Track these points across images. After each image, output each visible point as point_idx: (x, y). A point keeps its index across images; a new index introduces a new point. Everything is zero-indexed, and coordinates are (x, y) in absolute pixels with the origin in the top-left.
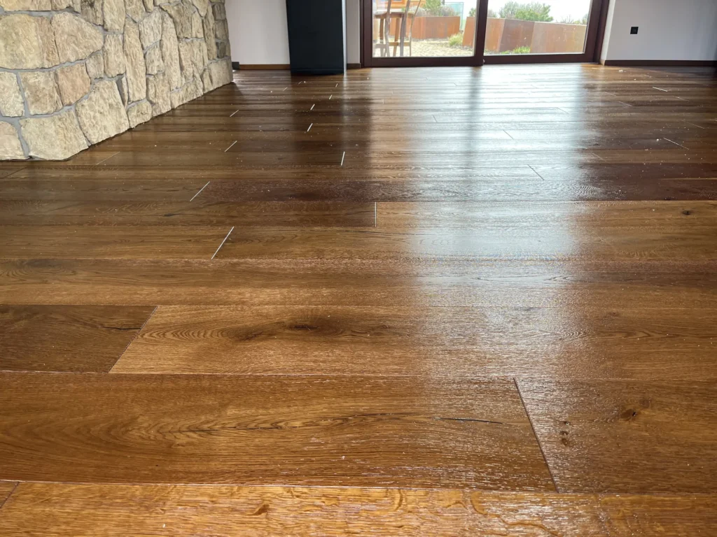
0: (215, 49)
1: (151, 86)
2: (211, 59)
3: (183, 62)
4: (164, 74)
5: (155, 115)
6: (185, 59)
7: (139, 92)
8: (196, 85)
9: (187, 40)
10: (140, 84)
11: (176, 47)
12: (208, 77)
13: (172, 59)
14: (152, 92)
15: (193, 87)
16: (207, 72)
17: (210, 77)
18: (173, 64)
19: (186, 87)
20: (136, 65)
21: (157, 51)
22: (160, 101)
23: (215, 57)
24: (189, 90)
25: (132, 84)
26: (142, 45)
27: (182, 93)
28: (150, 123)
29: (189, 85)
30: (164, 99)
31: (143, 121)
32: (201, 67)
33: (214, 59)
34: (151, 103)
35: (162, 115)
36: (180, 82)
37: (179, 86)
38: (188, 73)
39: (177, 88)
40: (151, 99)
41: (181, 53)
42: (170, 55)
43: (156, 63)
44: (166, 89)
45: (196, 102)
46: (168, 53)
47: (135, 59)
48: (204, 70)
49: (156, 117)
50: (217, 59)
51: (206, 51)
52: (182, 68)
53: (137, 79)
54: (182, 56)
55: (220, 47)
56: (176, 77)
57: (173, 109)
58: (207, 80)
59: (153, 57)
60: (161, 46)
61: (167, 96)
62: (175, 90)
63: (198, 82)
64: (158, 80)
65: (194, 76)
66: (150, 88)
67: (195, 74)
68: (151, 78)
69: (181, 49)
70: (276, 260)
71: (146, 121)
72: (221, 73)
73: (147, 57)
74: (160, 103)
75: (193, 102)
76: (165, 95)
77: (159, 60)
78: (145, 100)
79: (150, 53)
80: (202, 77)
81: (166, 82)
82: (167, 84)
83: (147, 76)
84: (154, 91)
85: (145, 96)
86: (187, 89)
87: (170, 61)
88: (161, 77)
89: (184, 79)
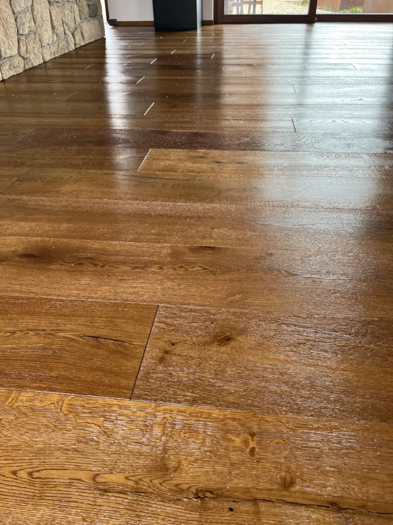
0: (86, 10)
1: (23, 44)
2: (83, 18)
3: (54, 22)
4: (35, 34)
5: (27, 67)
6: (56, 20)
7: (11, 49)
8: (67, 42)
9: (58, 4)
10: (11, 43)
11: (47, 10)
12: (80, 34)
13: (43, 21)
14: (23, 49)
15: (64, 43)
16: (79, 30)
17: (82, 34)
18: (44, 25)
19: (57, 43)
20: (7, 27)
21: (29, 15)
22: (32, 56)
23: (87, 17)
24: (60, 46)
25: (4, 43)
26: (13, 11)
27: (53, 49)
28: (22, 74)
29: (60, 41)
30: (35, 54)
31: (16, 73)
32: (72, 25)
33: (85, 18)
34: (23, 58)
35: (34, 68)
36: (51, 39)
37: (50, 43)
38: (59, 31)
39: (48, 44)
40: (22, 54)
41: (53, 15)
42: (41, 17)
43: (27, 25)
44: (38, 46)
45: (67, 56)
46: (39, 16)
47: (6, 23)
48: (76, 28)
49: (29, 69)
50: (89, 18)
51: (77, 12)
52: (53, 28)
53: (8, 39)
54: (54, 18)
55: (91, 9)
56: (47, 35)
57: (45, 62)
58: (78, 37)
59: (24, 20)
60: (33, 10)
61: (39, 52)
62: (47, 46)
63: (69, 38)
64: (29, 39)
65: (65, 33)
66: (21, 45)
67: (66, 32)
68: (23, 38)
69: (52, 11)
70: (44, 198)
71: (18, 73)
72: (93, 30)
73: (18, 20)
74: (31, 58)
75: (64, 56)
76: (36, 51)
77: (30, 22)
78: (18, 56)
79: (21, 17)
80: (73, 34)
81: (37, 40)
82: (38, 42)
83: (19, 36)
84: (25, 48)
85: (16, 52)
86: (58, 45)
87: (42, 22)
88: (33, 36)
89: (55, 37)
